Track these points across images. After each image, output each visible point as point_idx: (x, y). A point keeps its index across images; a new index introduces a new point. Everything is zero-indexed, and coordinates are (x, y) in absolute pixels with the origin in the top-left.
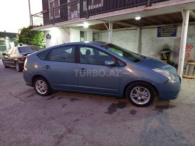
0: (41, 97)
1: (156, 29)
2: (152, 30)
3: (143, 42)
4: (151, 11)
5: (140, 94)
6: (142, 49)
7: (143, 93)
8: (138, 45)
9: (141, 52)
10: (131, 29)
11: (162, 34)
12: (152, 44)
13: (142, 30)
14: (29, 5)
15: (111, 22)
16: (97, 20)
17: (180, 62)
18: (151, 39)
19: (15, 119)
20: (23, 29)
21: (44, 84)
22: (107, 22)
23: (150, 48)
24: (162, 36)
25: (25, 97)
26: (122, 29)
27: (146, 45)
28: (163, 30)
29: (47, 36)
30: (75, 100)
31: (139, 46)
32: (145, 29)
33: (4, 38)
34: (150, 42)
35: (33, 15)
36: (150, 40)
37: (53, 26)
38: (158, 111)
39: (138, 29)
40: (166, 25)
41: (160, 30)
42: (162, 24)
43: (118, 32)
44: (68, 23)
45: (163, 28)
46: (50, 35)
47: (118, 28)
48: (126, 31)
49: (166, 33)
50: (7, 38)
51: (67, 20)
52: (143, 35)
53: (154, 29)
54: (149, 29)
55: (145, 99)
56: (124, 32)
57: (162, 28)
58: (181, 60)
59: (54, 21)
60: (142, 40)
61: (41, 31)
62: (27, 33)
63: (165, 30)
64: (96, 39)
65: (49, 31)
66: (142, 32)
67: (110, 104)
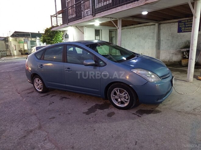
0: (37, 94)
1: (177, 24)
2: (172, 24)
3: (162, 39)
4: (153, 4)
5: (119, 96)
6: (161, 47)
7: (122, 95)
8: (156, 42)
9: (160, 50)
10: (149, 25)
11: (183, 28)
12: (171, 41)
13: (161, 25)
14: (56, 6)
15: (119, 19)
16: (103, 17)
17: (190, 61)
18: (171, 35)
19: (6, 112)
20: (47, 30)
21: (40, 82)
22: (115, 19)
23: (170, 45)
24: (183, 31)
25: (25, 94)
26: (139, 25)
27: (166, 42)
28: (185, 25)
29: (65, 36)
30: (64, 99)
31: (158, 43)
32: (165, 25)
33: (35, 38)
34: (170, 39)
35: (52, 16)
36: (170, 37)
37: (67, 25)
38: (137, 115)
39: (157, 24)
40: (187, 19)
41: (181, 25)
42: (183, 18)
43: (136, 28)
44: (78, 22)
45: (185, 22)
46: (68, 34)
47: (136, 25)
48: (144, 27)
49: (187, 28)
50: (38, 38)
51: (81, 18)
52: (162, 31)
53: (174, 24)
54: (169, 24)
55: (125, 102)
56: (142, 28)
57: (183, 23)
58: (191, 59)
59: (68, 21)
60: (161, 37)
61: (60, 31)
62: (49, 34)
63: (187, 24)
64: (114, 37)
65: (67, 30)
66: (161, 28)
67: (94, 104)
